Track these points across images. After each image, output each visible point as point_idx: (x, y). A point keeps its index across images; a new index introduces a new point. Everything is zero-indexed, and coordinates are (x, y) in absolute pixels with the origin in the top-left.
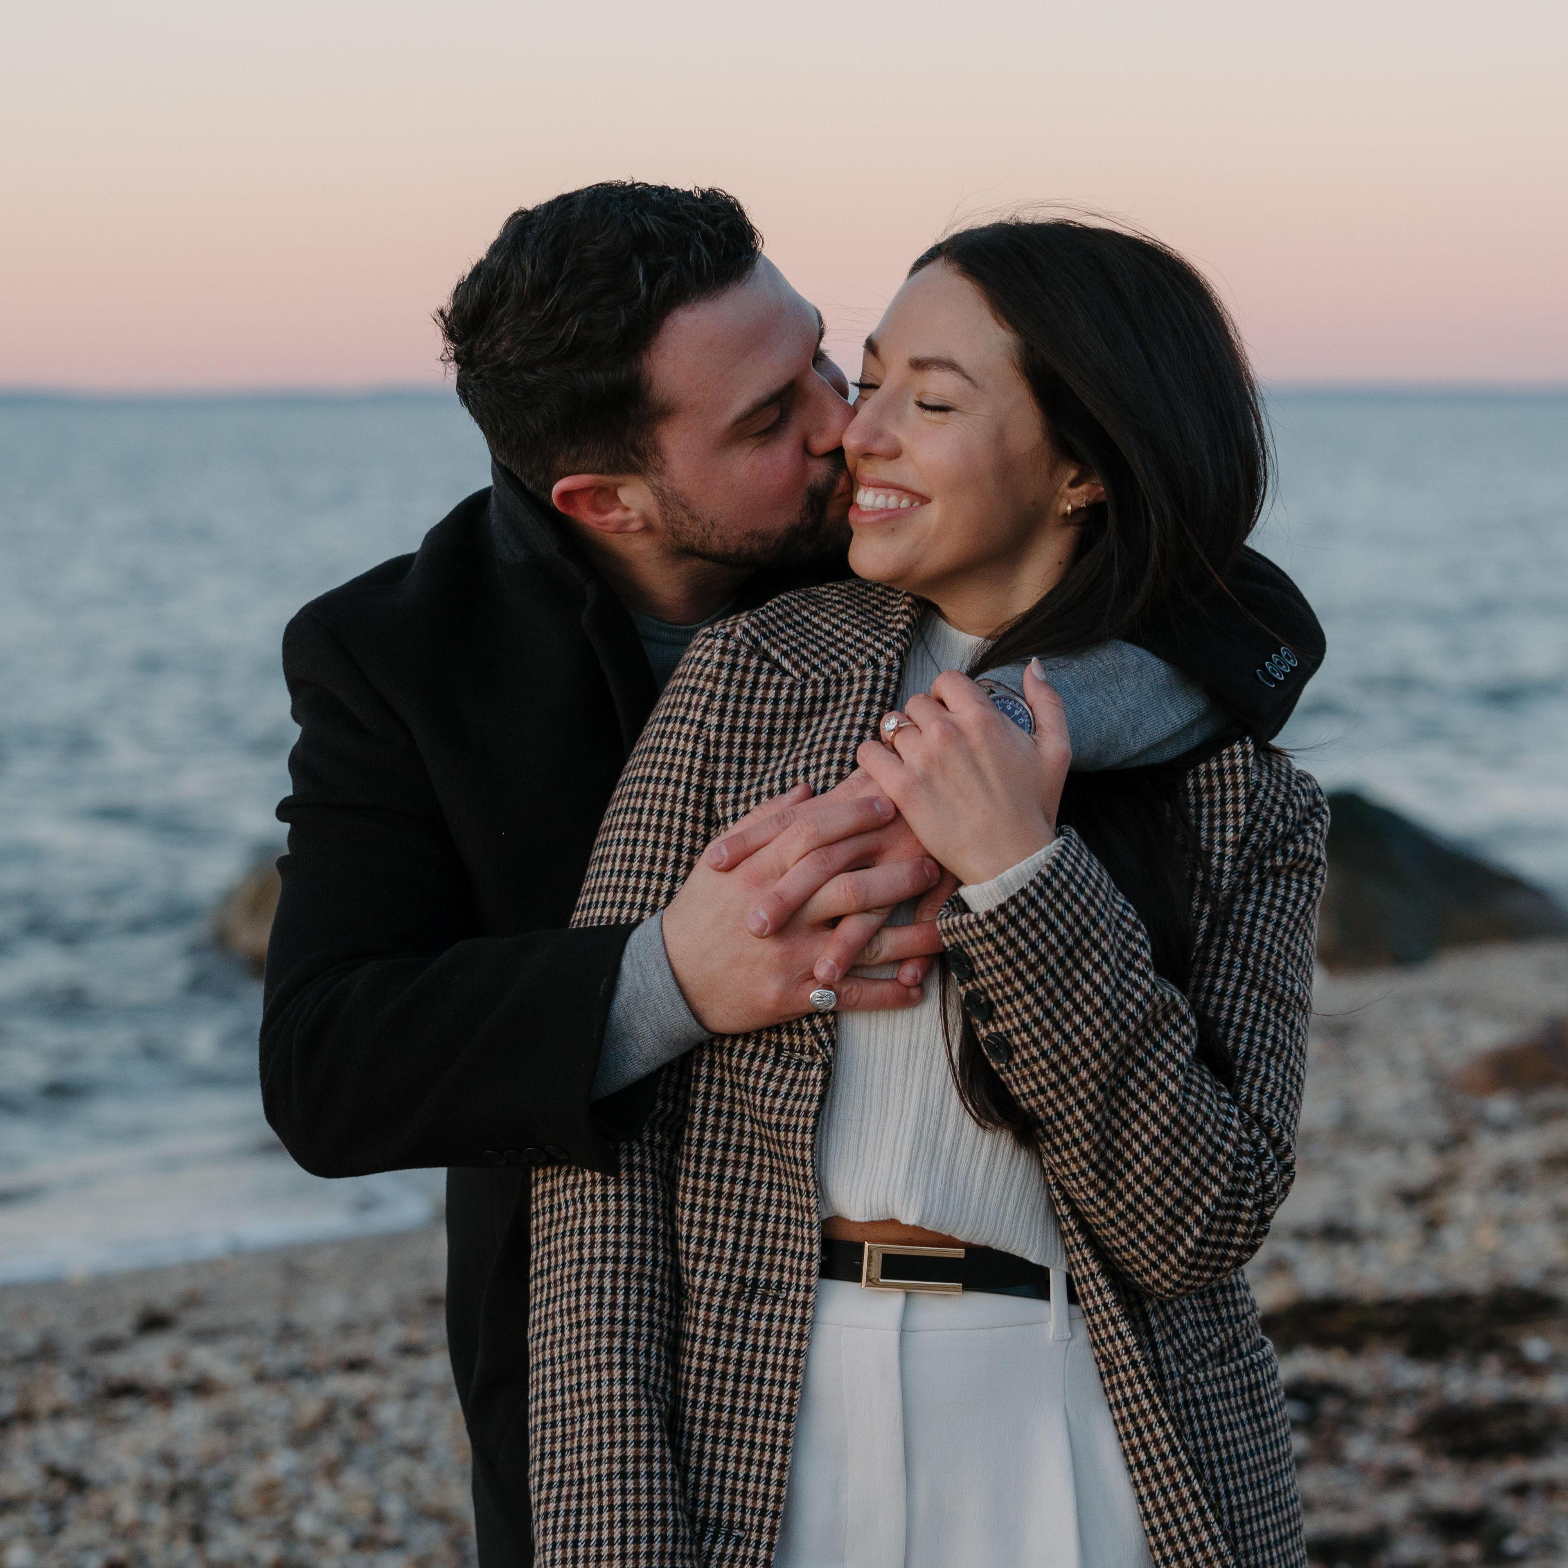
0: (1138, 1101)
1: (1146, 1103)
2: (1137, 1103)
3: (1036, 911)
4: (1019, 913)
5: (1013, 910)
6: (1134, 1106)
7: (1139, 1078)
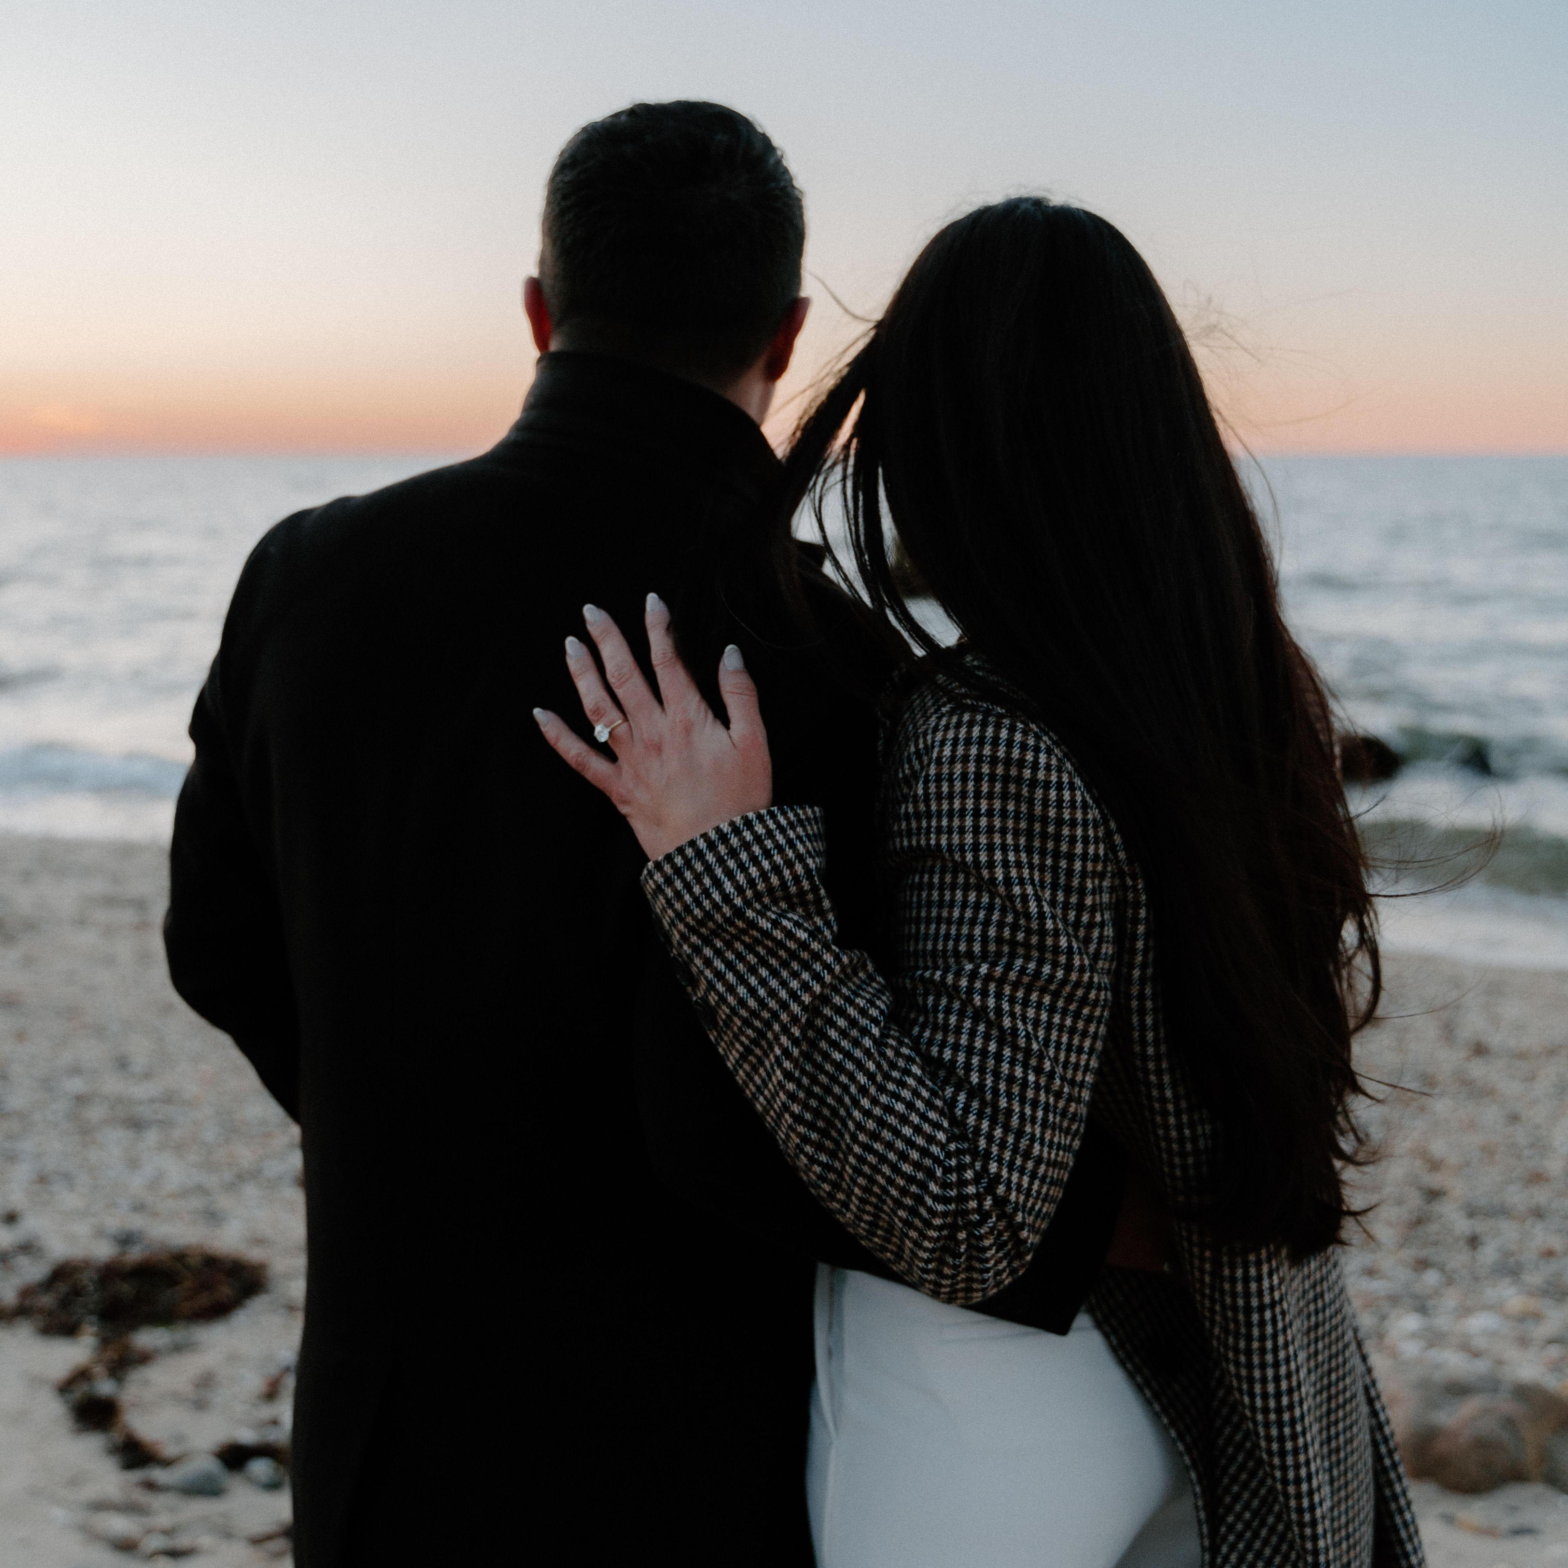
0: (841, 1050)
1: (849, 1051)
2: (840, 1052)
3: (702, 864)
4: (684, 864)
5: (679, 860)
6: (838, 1056)
7: (840, 1027)
